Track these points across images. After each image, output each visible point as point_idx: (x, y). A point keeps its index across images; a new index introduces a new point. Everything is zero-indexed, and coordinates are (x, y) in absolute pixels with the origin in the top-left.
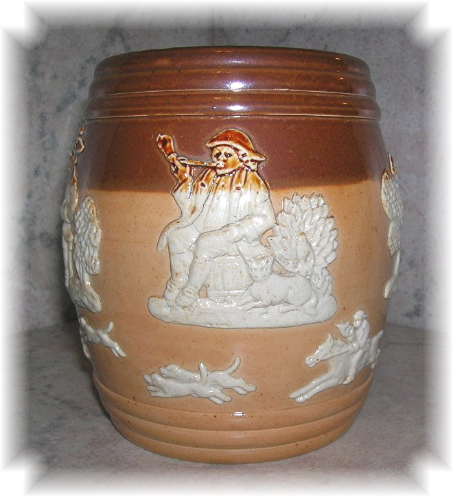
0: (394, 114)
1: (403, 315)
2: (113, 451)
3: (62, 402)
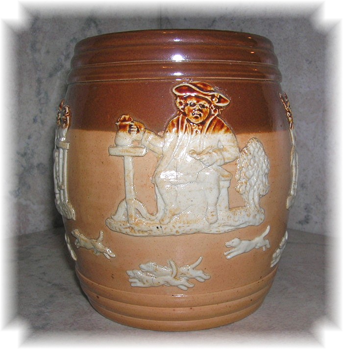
0: (290, 79)
1: (297, 223)
2: (89, 320)
3: (53, 285)
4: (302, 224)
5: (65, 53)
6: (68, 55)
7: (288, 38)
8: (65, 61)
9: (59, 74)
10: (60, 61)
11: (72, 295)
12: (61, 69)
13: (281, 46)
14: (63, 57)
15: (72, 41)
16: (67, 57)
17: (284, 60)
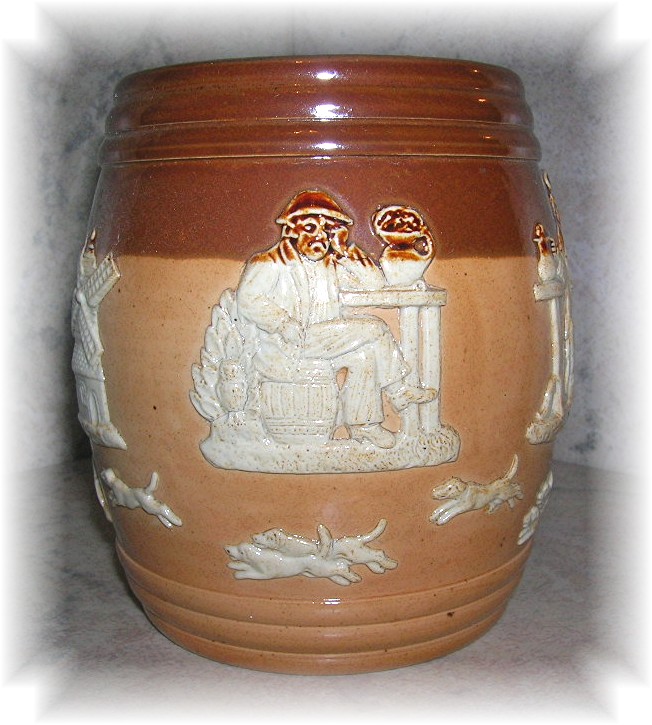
4: (582, 452)
5: (97, 104)
6: (104, 107)
7: (553, 71)
8: (97, 119)
9: (85, 145)
10: (88, 118)
11: (113, 596)
12: (89, 136)
13: (539, 88)
14: (93, 112)
15: (111, 78)
16: (101, 110)
17: (546, 117)
